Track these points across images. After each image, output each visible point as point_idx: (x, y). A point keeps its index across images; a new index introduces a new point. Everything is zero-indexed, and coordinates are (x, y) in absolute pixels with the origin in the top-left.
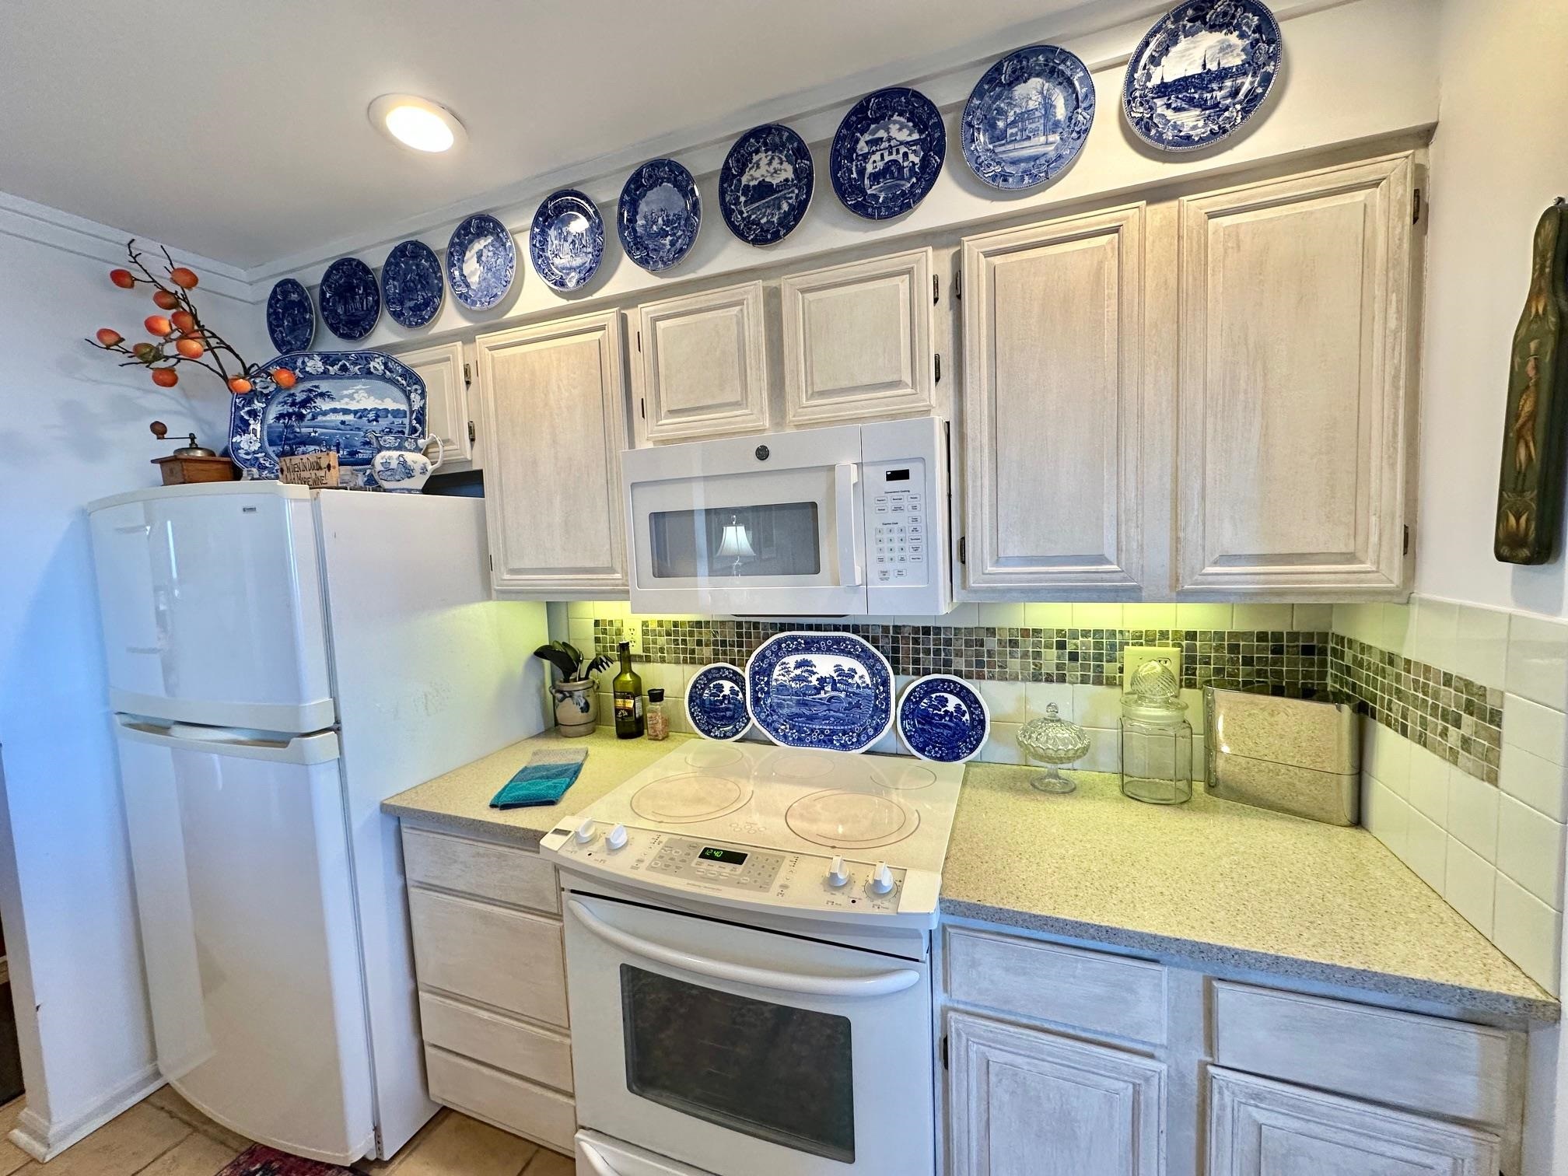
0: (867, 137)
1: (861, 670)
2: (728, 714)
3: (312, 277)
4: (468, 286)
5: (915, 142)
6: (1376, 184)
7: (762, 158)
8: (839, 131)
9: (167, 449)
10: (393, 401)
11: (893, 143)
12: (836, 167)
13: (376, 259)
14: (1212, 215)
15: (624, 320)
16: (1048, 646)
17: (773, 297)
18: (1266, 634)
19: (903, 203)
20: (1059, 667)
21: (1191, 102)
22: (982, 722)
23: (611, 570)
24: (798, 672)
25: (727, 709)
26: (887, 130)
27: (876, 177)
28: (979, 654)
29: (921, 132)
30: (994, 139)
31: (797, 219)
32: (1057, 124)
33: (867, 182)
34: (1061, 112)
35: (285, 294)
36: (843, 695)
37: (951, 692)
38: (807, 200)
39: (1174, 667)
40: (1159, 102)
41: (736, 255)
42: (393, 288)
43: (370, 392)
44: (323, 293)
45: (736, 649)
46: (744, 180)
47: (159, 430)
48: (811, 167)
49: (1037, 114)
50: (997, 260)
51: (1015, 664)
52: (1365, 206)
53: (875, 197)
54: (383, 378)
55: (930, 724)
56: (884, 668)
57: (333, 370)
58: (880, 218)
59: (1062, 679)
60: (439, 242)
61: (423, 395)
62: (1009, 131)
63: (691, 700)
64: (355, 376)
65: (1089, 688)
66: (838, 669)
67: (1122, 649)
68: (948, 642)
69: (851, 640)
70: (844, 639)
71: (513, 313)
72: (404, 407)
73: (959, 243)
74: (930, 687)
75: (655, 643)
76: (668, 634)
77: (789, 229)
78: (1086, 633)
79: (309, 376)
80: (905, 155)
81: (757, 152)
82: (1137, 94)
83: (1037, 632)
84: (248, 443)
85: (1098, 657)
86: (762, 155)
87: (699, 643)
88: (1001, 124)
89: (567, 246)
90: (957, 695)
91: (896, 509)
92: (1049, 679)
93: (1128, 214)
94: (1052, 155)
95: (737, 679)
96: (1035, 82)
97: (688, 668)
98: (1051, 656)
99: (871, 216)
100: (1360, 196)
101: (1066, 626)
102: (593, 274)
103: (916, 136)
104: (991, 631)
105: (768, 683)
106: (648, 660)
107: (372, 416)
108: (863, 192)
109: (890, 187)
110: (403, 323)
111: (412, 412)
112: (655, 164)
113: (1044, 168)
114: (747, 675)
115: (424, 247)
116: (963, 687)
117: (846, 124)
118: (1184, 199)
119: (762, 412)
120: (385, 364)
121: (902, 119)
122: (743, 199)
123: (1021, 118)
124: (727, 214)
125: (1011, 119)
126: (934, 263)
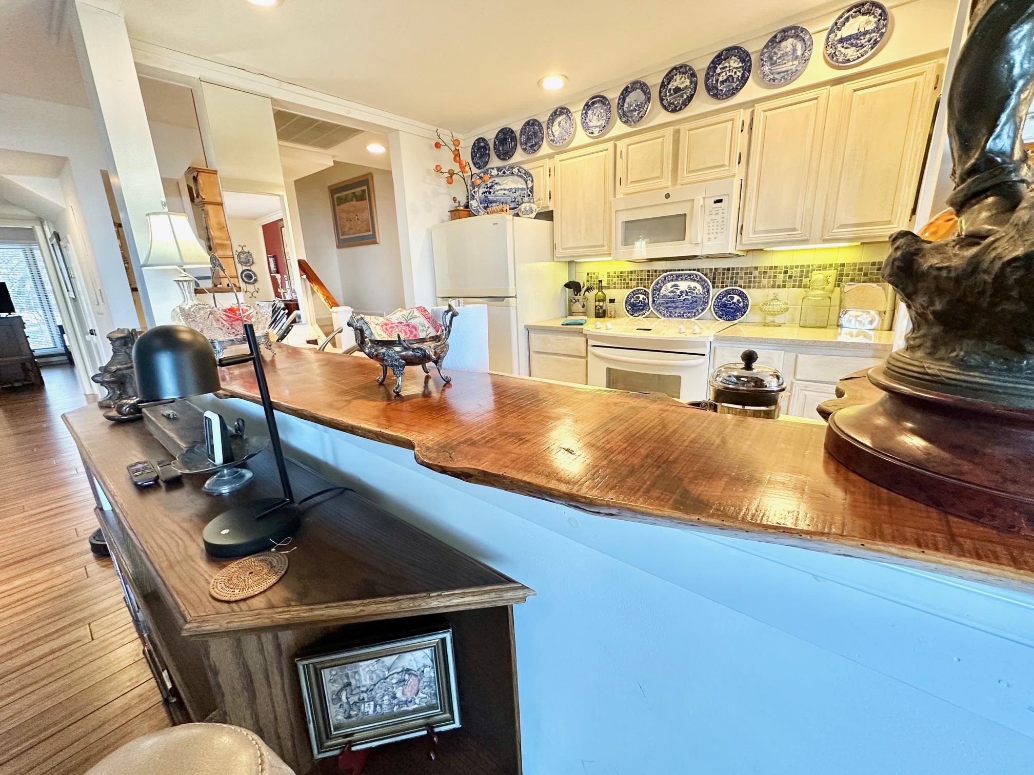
0: (721, 66)
1: (699, 287)
2: (641, 308)
3: (490, 136)
4: (554, 136)
5: (740, 67)
6: (921, 74)
7: (678, 77)
8: (710, 65)
9: (451, 206)
10: (521, 184)
11: (731, 68)
12: (707, 78)
13: (517, 128)
14: (855, 91)
15: (615, 145)
16: (780, 273)
17: (677, 133)
18: (875, 262)
19: (733, 92)
20: (784, 281)
21: (852, 44)
22: (747, 305)
23: (603, 246)
24: (672, 289)
25: (641, 306)
26: (729, 63)
27: (722, 82)
28: (750, 278)
29: (742, 63)
30: (772, 64)
31: (689, 102)
32: (797, 57)
33: (719, 84)
34: (799, 52)
35: (479, 143)
36: (690, 298)
37: (736, 294)
38: (694, 94)
39: (832, 280)
40: (839, 45)
41: (665, 117)
42: (524, 138)
43: (513, 182)
44: (495, 142)
45: (646, 281)
46: (670, 86)
47: (455, 200)
48: (697, 81)
49: (790, 53)
50: (768, 113)
51: (765, 281)
52: (916, 83)
53: (722, 90)
54: (517, 175)
55: (726, 307)
56: (708, 285)
57: (500, 173)
58: (723, 99)
59: (784, 286)
60: (543, 119)
61: (532, 181)
62: (778, 61)
63: (626, 303)
64: (508, 175)
65: (796, 289)
66: (689, 287)
67: (812, 273)
68: (737, 274)
69: (695, 274)
70: (693, 274)
71: (572, 145)
72: (525, 186)
73: (754, 106)
74: (728, 293)
75: (612, 281)
76: (618, 277)
77: (686, 106)
78: (797, 267)
79: (492, 176)
80: (736, 73)
81: (676, 75)
82: (830, 43)
83: (776, 267)
84: (475, 203)
85: (801, 277)
86: (678, 76)
87: (631, 280)
88: (775, 58)
89: (595, 117)
90: (739, 295)
91: (716, 214)
92: (779, 287)
93: (822, 91)
94: (794, 70)
95: (646, 293)
96: (790, 40)
97: (625, 290)
98: (781, 277)
99: (719, 99)
100: (914, 79)
101: (789, 265)
102: (605, 128)
103: (740, 65)
104: (756, 268)
105: (659, 294)
106: (609, 288)
107: (514, 191)
108: (717, 88)
109: (728, 86)
110: (527, 153)
111: (528, 188)
112: (634, 83)
113: (790, 75)
114: (650, 292)
115: (538, 121)
116: (741, 292)
117: (713, 62)
118: (846, 84)
119: (668, 180)
120: (518, 170)
121: (735, 58)
122: (668, 94)
123: (783, 55)
124: (662, 100)
125: (779, 56)
126: (743, 115)
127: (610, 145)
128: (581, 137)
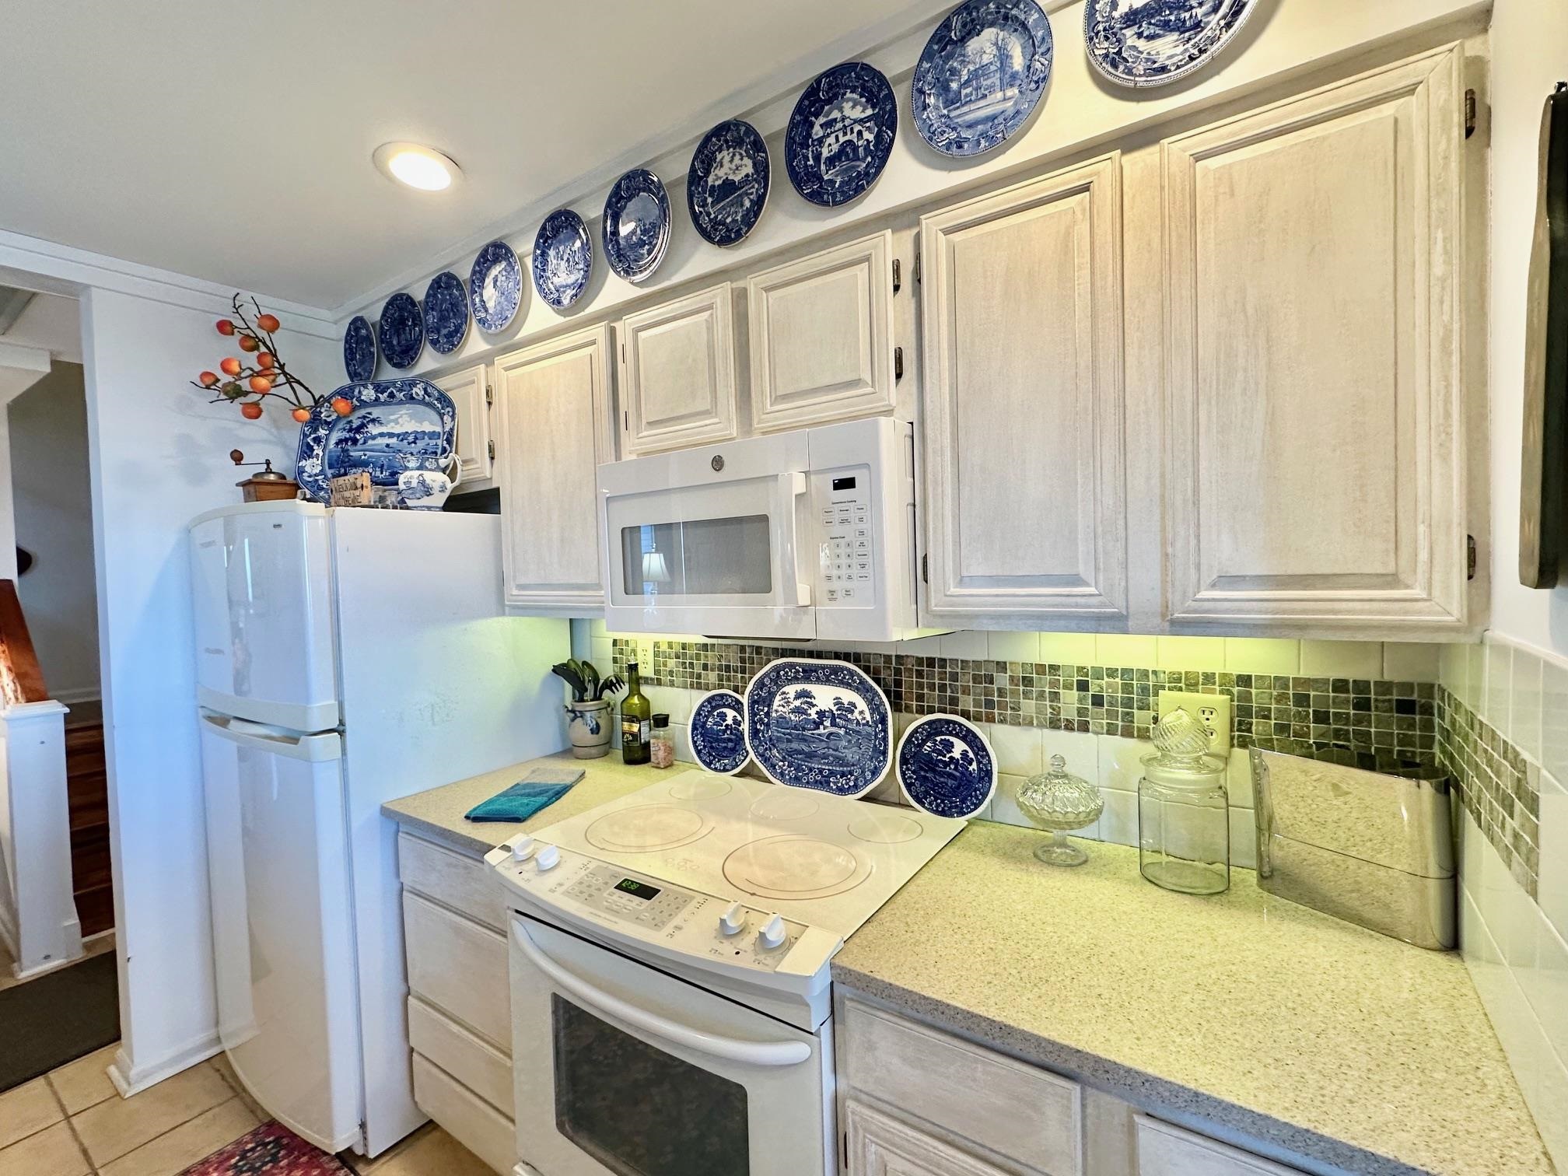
0: (822, 120)
1: (861, 704)
2: (730, 745)
3: (374, 314)
4: (486, 311)
5: (869, 119)
6: (1411, 90)
7: (724, 156)
8: (793, 118)
9: (246, 473)
10: (429, 423)
11: (847, 122)
12: (791, 155)
13: (419, 294)
14: (1198, 158)
15: (612, 332)
16: (1068, 686)
17: (740, 299)
18: (1346, 682)
19: (858, 186)
20: (1081, 712)
21: (1166, 26)
22: (989, 774)
23: (598, 586)
24: (797, 703)
25: (730, 740)
26: (841, 110)
27: (831, 161)
28: (988, 693)
29: (873, 107)
30: (948, 103)
31: (756, 216)
32: (1014, 76)
33: (823, 167)
34: (1018, 63)
35: (357, 330)
36: (842, 732)
37: (957, 736)
38: (765, 194)
39: (1220, 722)
40: (1128, 32)
41: (706, 258)
42: (431, 319)
43: (411, 416)
44: (382, 327)
45: (739, 675)
46: (710, 180)
47: (237, 457)
48: (766, 159)
49: (993, 68)
50: (957, 237)
51: (1029, 707)
52: (1396, 121)
53: (832, 182)
54: (423, 402)
55: (934, 771)
56: (882, 703)
57: (383, 397)
58: (835, 203)
59: (1084, 727)
60: (464, 273)
61: (453, 417)
62: (964, 92)
63: (694, 728)
64: (401, 402)
65: (1117, 739)
66: (838, 702)
67: (1156, 694)
68: (954, 677)
69: (849, 670)
70: (842, 669)
71: (526, 331)
72: (438, 429)
73: (918, 223)
74: (934, 728)
75: (665, 665)
76: (677, 657)
77: (750, 226)
78: (1112, 673)
79: (364, 404)
80: (860, 133)
81: (720, 150)
82: (1101, 27)
83: (1054, 668)
84: (312, 466)
85: (1128, 703)
86: (725, 153)
87: (705, 667)
88: (954, 86)
89: (563, 264)
90: (964, 739)
91: (843, 521)
92: (1069, 727)
93: (1101, 169)
94: (1010, 112)
95: (737, 706)
96: (989, 33)
97: (695, 693)
98: (1071, 699)
99: (826, 203)
100: (1388, 109)
101: (1089, 663)
102: (584, 290)
103: (869, 112)
104: (1002, 666)
105: (768, 714)
106: (659, 683)
107: (411, 439)
108: (820, 178)
109: (846, 170)
110: (438, 350)
111: (444, 433)
112: (630, 177)
113: (1002, 127)
114: (746, 703)
115: (455, 278)
116: (969, 731)
117: (799, 109)
118: (1165, 141)
119: (729, 420)
120: (425, 390)
121: (855, 96)
122: (710, 200)
123: (975, 75)
124: (695, 217)
125: (965, 78)
126: (892, 246)
127: (599, 331)
128: (540, 315)
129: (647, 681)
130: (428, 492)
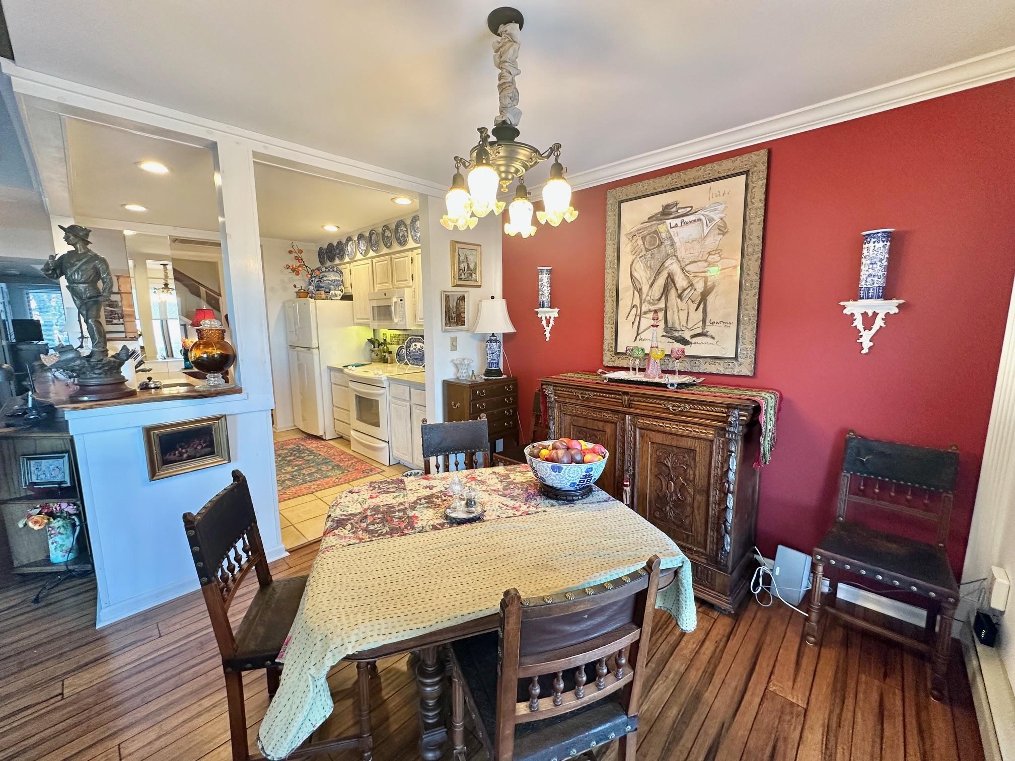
2: (403, 357)
3: (325, 247)
4: (348, 252)
5: (405, 231)
8: (395, 227)
9: (297, 290)
10: (338, 278)
11: (402, 230)
12: (395, 235)
13: (335, 244)
15: (372, 262)
17: (391, 259)
19: (403, 242)
24: (414, 347)
26: (401, 228)
30: (414, 232)
31: (391, 244)
33: (400, 238)
35: (321, 250)
36: (421, 353)
38: (392, 241)
41: (386, 250)
42: (337, 251)
43: (334, 275)
44: (327, 251)
46: (384, 235)
47: (295, 286)
48: (392, 234)
49: (418, 228)
54: (336, 272)
57: (327, 270)
60: (344, 241)
61: (343, 276)
63: (397, 354)
64: (331, 272)
66: (421, 346)
69: (421, 339)
71: (356, 259)
73: (411, 252)
75: (392, 339)
76: (394, 337)
77: (391, 246)
79: (323, 272)
80: (404, 233)
84: (311, 288)
86: (386, 230)
87: (398, 340)
88: (414, 229)
89: (362, 245)
91: (401, 307)
96: (418, 222)
97: (397, 346)
99: (400, 245)
102: (367, 252)
103: (405, 229)
105: (409, 350)
107: (333, 281)
108: (399, 240)
109: (403, 239)
110: (339, 259)
111: (341, 280)
112: (372, 230)
114: (405, 348)
115: (342, 242)
119: (390, 284)
120: (337, 269)
121: (403, 226)
122: (385, 239)
124: (383, 241)
126: (410, 255)
127: (369, 261)
128: (359, 256)
129: (389, 344)
130: (336, 296)
